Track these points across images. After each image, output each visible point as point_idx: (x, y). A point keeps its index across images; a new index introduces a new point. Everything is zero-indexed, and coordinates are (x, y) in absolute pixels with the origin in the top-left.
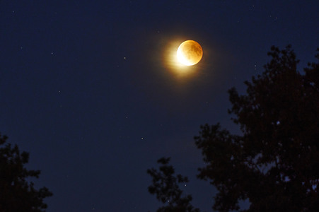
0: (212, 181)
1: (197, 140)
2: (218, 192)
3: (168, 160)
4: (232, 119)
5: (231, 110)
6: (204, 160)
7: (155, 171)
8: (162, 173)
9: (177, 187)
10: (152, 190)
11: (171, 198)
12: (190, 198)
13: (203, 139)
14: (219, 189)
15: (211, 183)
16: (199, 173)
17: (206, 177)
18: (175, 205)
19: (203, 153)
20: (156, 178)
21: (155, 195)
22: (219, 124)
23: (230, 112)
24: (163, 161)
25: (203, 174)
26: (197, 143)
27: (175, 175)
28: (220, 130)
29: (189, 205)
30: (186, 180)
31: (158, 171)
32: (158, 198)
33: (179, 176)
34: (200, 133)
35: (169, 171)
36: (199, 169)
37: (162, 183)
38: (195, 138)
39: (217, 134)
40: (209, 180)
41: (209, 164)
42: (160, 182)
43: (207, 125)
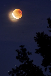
0: (41, 54)
1: (35, 38)
2: (43, 58)
3: (24, 46)
4: (49, 30)
5: (48, 26)
6: (38, 46)
7: (19, 50)
8: (21, 51)
9: (27, 56)
10: (17, 58)
11: (25, 61)
12: (32, 61)
13: (37, 38)
14: (44, 57)
15: (41, 55)
16: (36, 51)
17: (39, 53)
18: (26, 63)
19: (37, 43)
20: (19, 53)
21: (19, 60)
22: (44, 32)
23: (48, 27)
24: (22, 46)
25: (38, 52)
26: (35, 39)
27: (26, 52)
28: (44, 34)
29: (32, 64)
30: (31, 54)
31: (20, 50)
32: (20, 61)
33: (28, 52)
34: (36, 35)
35: (24, 50)
36: (36, 50)
37: (21, 55)
38: (35, 37)
39: (43, 36)
40: (40, 54)
41: (40, 48)
42: (21, 54)
43: (39, 32)
